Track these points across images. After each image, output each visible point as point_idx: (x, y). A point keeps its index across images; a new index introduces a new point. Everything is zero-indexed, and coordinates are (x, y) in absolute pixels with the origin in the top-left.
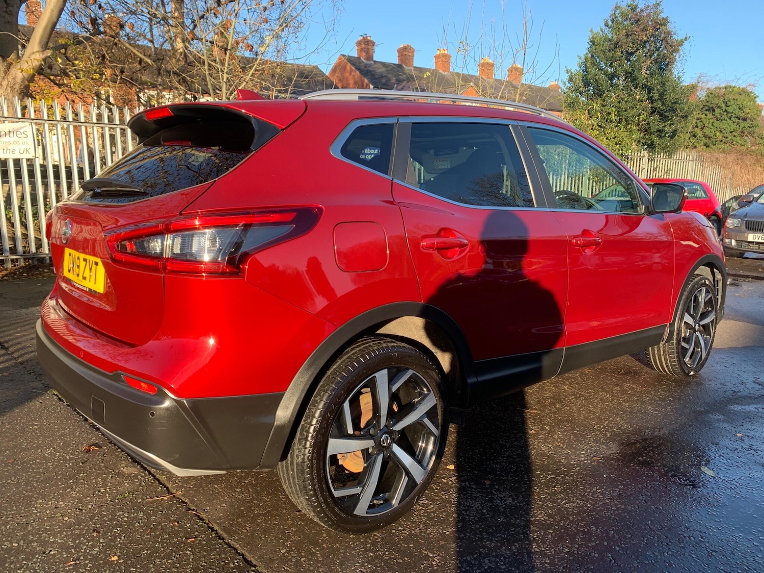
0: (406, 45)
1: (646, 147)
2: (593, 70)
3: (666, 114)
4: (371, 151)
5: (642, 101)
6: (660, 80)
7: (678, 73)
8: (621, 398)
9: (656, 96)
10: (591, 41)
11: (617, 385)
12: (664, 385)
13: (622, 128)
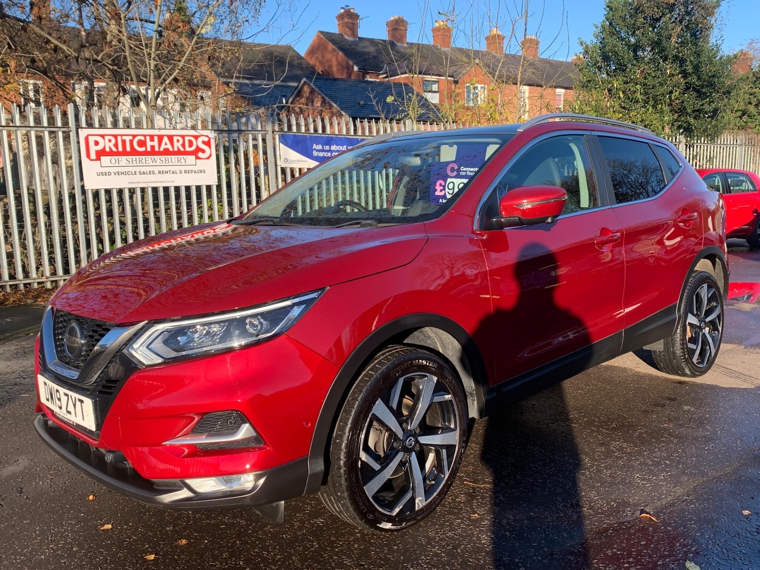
0: (396, 17)
1: (681, 131)
2: (612, 41)
3: (704, 90)
4: (338, 148)
5: (673, 75)
6: (694, 50)
7: (716, 41)
8: (602, 463)
9: (690, 69)
10: (608, 7)
11: (603, 444)
12: (663, 442)
13: (651, 109)
